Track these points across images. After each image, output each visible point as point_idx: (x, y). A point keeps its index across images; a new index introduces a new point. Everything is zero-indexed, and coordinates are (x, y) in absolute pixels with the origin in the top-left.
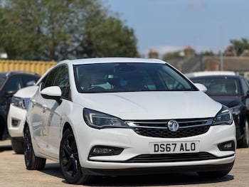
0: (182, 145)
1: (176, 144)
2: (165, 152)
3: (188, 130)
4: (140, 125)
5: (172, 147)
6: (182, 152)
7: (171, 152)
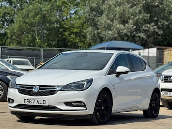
0: (38, 101)
1: (35, 100)
2: (29, 104)
3: (44, 92)
4: (23, 87)
5: (33, 101)
6: (38, 105)
7: (32, 104)
